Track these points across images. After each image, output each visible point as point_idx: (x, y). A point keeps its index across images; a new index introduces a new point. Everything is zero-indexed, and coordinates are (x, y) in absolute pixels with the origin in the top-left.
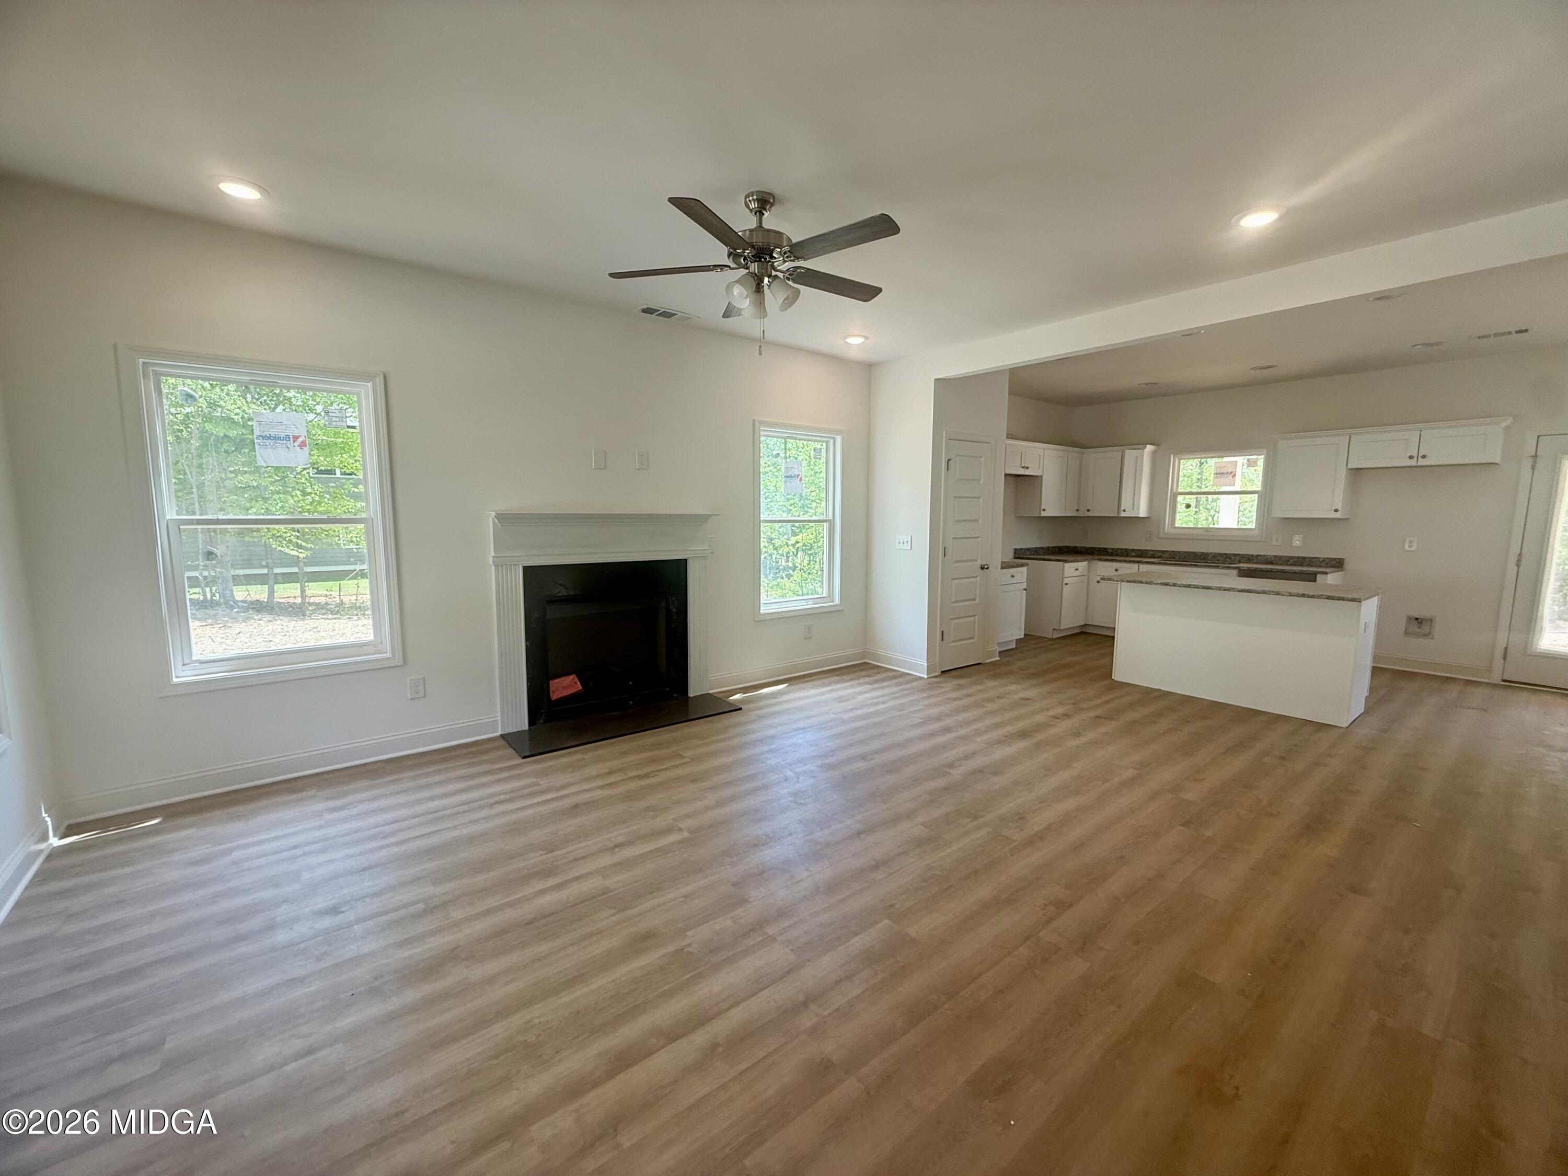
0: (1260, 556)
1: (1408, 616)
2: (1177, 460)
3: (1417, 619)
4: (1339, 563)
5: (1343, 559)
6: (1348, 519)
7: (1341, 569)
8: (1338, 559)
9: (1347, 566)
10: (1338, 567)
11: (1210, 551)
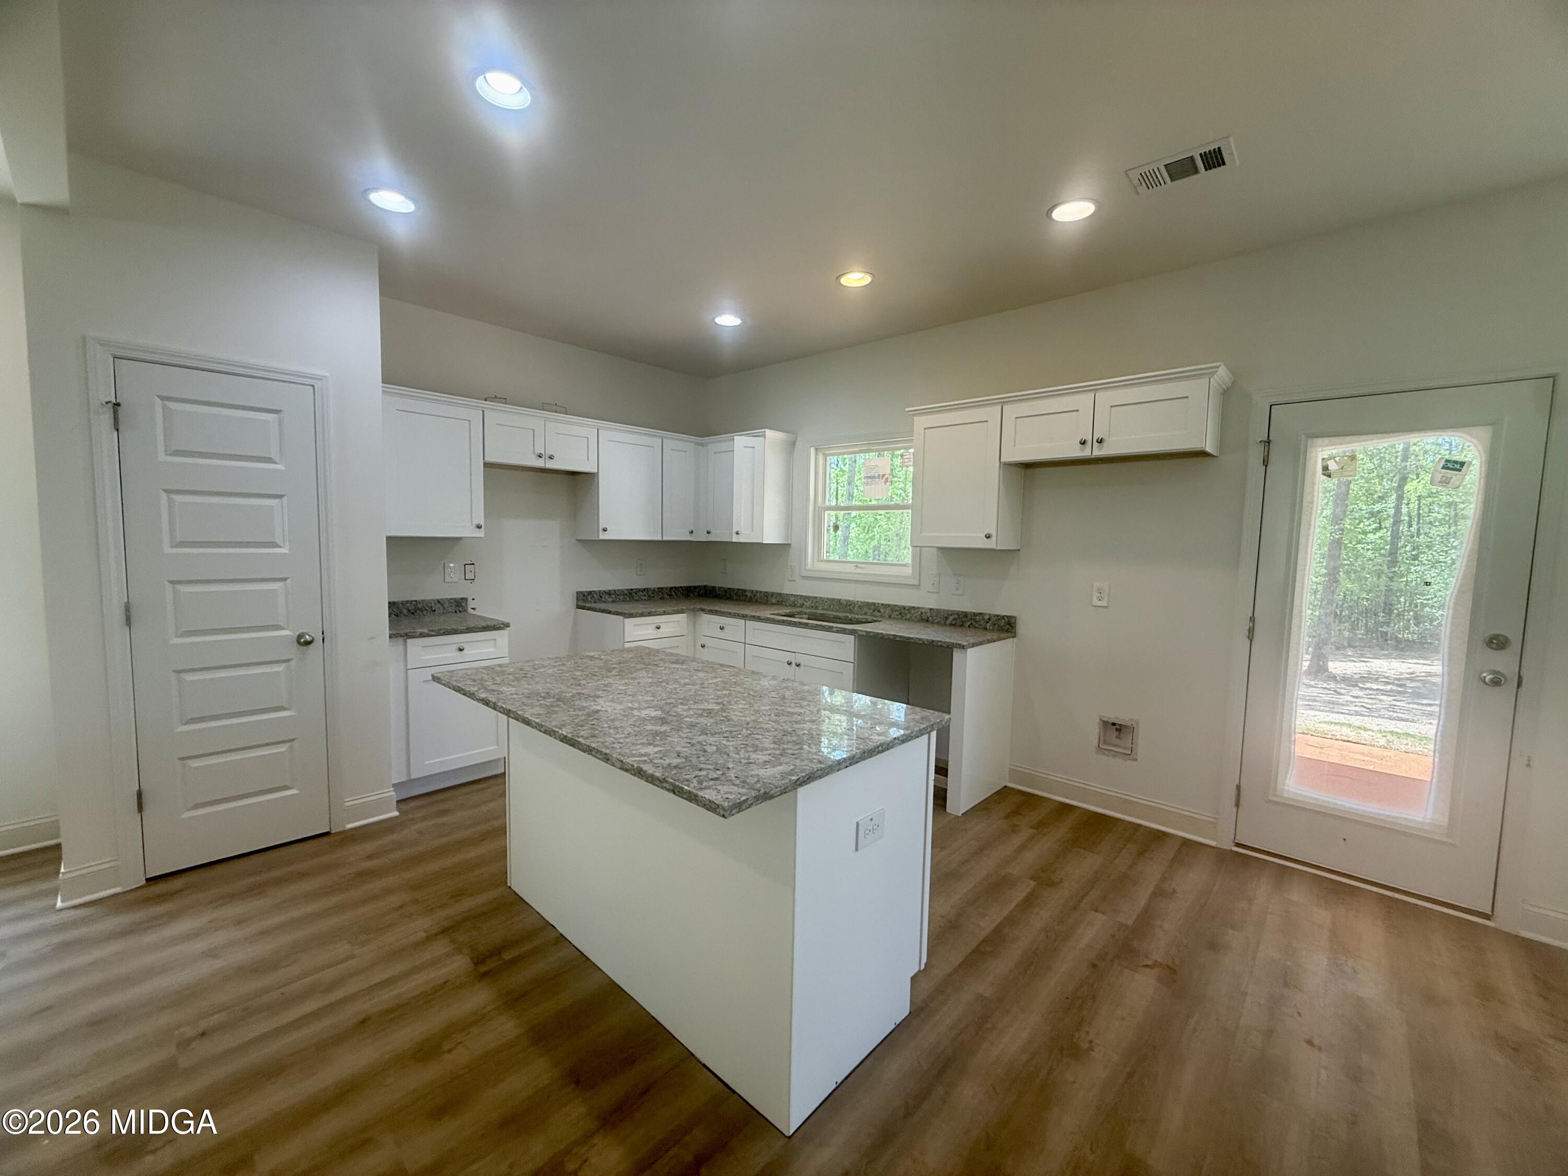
0: (913, 608)
1: (1101, 719)
2: (821, 457)
3: (1114, 724)
4: (1009, 624)
5: (1015, 617)
6: (1019, 550)
7: (1009, 634)
8: (1007, 616)
9: (1021, 628)
10: (1007, 631)
11: (857, 599)
